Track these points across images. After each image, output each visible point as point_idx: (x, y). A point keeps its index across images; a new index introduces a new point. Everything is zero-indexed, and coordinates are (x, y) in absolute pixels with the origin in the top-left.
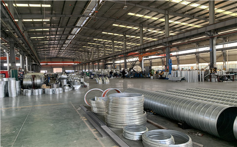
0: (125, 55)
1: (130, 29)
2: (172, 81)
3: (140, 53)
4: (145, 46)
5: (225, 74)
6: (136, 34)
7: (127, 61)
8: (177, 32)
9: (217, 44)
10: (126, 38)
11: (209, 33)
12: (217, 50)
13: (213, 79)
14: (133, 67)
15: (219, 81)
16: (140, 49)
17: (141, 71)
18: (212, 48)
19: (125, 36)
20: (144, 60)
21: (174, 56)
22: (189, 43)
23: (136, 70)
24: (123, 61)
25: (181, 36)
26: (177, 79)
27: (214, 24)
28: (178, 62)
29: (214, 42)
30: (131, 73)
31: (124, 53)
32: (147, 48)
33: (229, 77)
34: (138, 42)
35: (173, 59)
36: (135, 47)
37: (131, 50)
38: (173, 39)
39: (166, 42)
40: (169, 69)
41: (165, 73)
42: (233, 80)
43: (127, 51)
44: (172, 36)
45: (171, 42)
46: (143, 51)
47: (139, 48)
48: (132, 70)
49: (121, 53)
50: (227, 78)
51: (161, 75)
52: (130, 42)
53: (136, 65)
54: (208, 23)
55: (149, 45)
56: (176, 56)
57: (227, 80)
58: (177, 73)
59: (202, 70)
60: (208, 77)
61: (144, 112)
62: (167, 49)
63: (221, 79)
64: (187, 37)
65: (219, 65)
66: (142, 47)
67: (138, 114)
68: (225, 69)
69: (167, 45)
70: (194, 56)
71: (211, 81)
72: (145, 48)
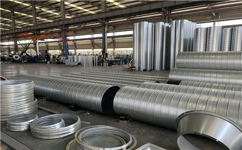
0: (14, 35)
1: (19, 4)
2: (69, 66)
3: (34, 35)
4: (40, 27)
5: (113, 59)
6: (28, 12)
7: (18, 43)
8: (73, 16)
9: (108, 32)
10: (15, 15)
11: (101, 21)
12: (108, 37)
13: (105, 64)
14: (26, 51)
15: (109, 65)
16: (33, 30)
17: (35, 55)
18: (104, 35)
19: (13, 12)
20: (39, 43)
21: (71, 40)
22: (85, 28)
23: (29, 54)
24: (12, 43)
25: (77, 20)
26: (73, 64)
27: (105, 12)
28: (75, 47)
29: (106, 30)
30: (24, 57)
31: (12, 33)
32: (42, 29)
33: (116, 61)
34: (31, 22)
35: (69, 43)
36: (27, 27)
37: (22, 30)
38: (70, 23)
39: (62, 25)
40: (66, 54)
41: (62, 58)
42: (119, 64)
43: (16, 31)
44: (68, 19)
45: (68, 25)
46: (37, 32)
47: (32, 28)
48: (24, 54)
49: (8, 33)
50: (115, 63)
51: (58, 60)
52: (20, 20)
53: (30, 48)
54: (100, 10)
55: (43, 26)
56: (73, 40)
57: (115, 64)
58: (73, 58)
59: (97, 55)
60: (101, 61)
61: (35, 100)
62: (64, 32)
63: (111, 63)
64: (83, 22)
65: (110, 51)
66: (36, 28)
67: (27, 103)
68: (114, 55)
69: (64, 28)
70: (89, 42)
71: (103, 65)
72: (39, 30)
